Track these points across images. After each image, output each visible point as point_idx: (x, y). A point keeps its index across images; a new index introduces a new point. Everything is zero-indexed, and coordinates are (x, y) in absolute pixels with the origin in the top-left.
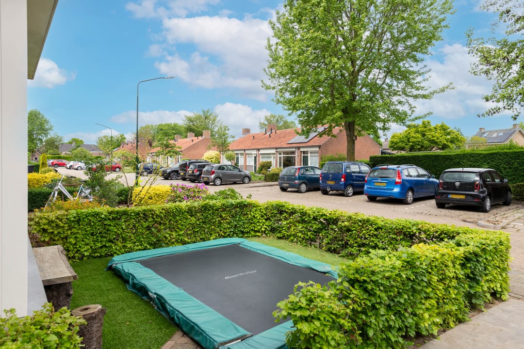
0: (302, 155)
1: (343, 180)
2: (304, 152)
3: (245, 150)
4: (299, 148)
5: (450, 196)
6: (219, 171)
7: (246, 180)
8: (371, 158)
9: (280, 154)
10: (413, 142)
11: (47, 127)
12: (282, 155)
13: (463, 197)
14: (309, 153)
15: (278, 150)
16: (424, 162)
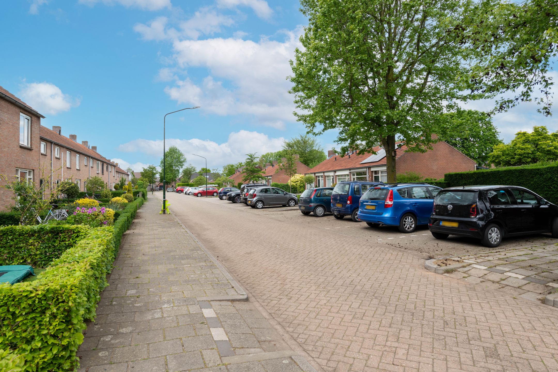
0: (374, 175)
1: (349, 202)
2: (376, 172)
3: (324, 173)
4: (369, 168)
5: (442, 223)
6: (261, 194)
7: (292, 203)
8: (446, 176)
9: (354, 175)
10: (520, 155)
11: (182, 160)
12: (355, 177)
13: (455, 225)
14: (380, 173)
15: (352, 171)
16: (506, 179)
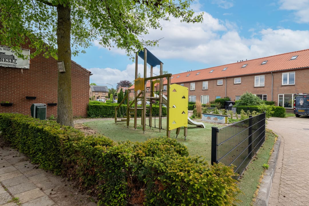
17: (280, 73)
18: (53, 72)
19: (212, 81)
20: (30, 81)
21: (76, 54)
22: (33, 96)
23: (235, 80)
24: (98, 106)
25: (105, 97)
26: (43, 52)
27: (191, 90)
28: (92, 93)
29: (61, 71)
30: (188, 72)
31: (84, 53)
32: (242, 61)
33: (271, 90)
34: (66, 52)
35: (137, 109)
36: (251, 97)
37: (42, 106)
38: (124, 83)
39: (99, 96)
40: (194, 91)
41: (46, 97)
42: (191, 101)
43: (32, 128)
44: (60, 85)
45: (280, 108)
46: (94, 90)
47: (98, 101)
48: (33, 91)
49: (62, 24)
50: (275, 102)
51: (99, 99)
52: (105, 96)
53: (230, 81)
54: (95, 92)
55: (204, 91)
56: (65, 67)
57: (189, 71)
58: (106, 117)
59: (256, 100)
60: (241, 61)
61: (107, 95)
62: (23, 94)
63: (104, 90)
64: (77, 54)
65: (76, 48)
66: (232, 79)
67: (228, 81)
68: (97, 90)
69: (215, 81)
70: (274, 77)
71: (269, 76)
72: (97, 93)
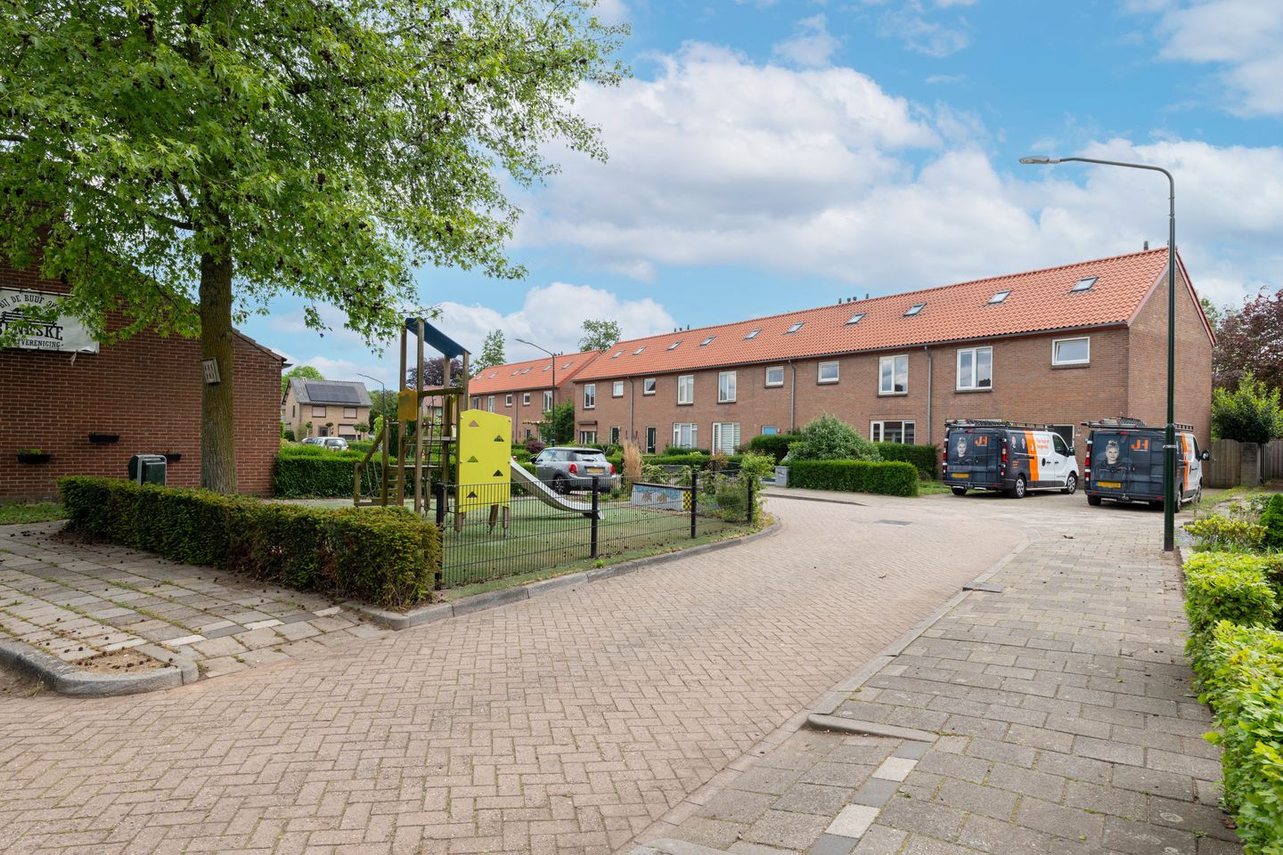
17: (950, 351)
18: (168, 361)
19: (748, 372)
20: (102, 389)
21: (241, 320)
22: (110, 432)
23: (820, 369)
24: (308, 461)
25: (357, 427)
26: (155, 324)
27: (680, 402)
28: (301, 410)
29: (211, 380)
30: (675, 333)
31: (264, 313)
32: (852, 301)
33: (927, 407)
34: (223, 336)
35: (406, 469)
36: (832, 432)
37: (157, 461)
38: (437, 368)
39: (330, 425)
40: (692, 405)
41: (147, 434)
42: (679, 443)
43: (167, 498)
44: (208, 412)
45: (901, 467)
46: (308, 401)
47: (322, 445)
48: (109, 419)
49: (213, 273)
50: (938, 449)
51: (324, 438)
52: (356, 422)
53: (804, 372)
54: (314, 406)
55: (722, 407)
56: (220, 370)
57: (678, 331)
58: (334, 496)
59: (847, 441)
60: (849, 300)
61: (363, 418)
62: (79, 426)
63: (351, 399)
64: (243, 319)
65: (241, 306)
66: (812, 365)
67: (799, 373)
68: (321, 398)
69: (759, 371)
70: (935, 362)
71: (921, 357)
72: (319, 412)
